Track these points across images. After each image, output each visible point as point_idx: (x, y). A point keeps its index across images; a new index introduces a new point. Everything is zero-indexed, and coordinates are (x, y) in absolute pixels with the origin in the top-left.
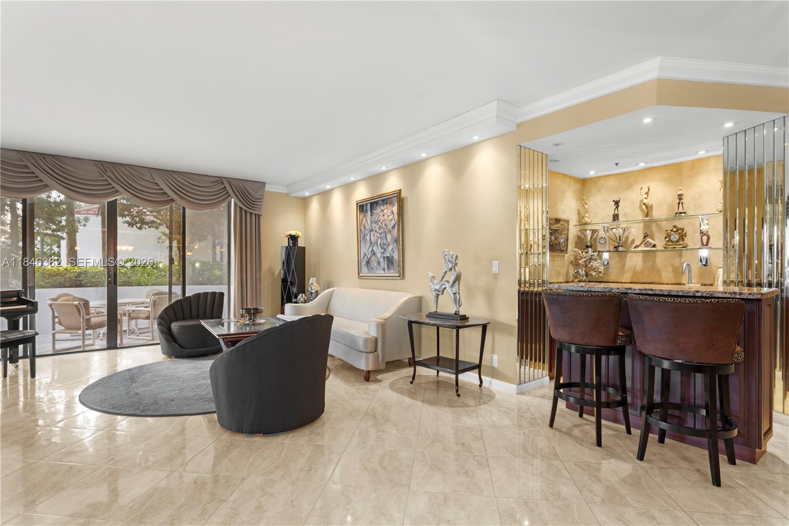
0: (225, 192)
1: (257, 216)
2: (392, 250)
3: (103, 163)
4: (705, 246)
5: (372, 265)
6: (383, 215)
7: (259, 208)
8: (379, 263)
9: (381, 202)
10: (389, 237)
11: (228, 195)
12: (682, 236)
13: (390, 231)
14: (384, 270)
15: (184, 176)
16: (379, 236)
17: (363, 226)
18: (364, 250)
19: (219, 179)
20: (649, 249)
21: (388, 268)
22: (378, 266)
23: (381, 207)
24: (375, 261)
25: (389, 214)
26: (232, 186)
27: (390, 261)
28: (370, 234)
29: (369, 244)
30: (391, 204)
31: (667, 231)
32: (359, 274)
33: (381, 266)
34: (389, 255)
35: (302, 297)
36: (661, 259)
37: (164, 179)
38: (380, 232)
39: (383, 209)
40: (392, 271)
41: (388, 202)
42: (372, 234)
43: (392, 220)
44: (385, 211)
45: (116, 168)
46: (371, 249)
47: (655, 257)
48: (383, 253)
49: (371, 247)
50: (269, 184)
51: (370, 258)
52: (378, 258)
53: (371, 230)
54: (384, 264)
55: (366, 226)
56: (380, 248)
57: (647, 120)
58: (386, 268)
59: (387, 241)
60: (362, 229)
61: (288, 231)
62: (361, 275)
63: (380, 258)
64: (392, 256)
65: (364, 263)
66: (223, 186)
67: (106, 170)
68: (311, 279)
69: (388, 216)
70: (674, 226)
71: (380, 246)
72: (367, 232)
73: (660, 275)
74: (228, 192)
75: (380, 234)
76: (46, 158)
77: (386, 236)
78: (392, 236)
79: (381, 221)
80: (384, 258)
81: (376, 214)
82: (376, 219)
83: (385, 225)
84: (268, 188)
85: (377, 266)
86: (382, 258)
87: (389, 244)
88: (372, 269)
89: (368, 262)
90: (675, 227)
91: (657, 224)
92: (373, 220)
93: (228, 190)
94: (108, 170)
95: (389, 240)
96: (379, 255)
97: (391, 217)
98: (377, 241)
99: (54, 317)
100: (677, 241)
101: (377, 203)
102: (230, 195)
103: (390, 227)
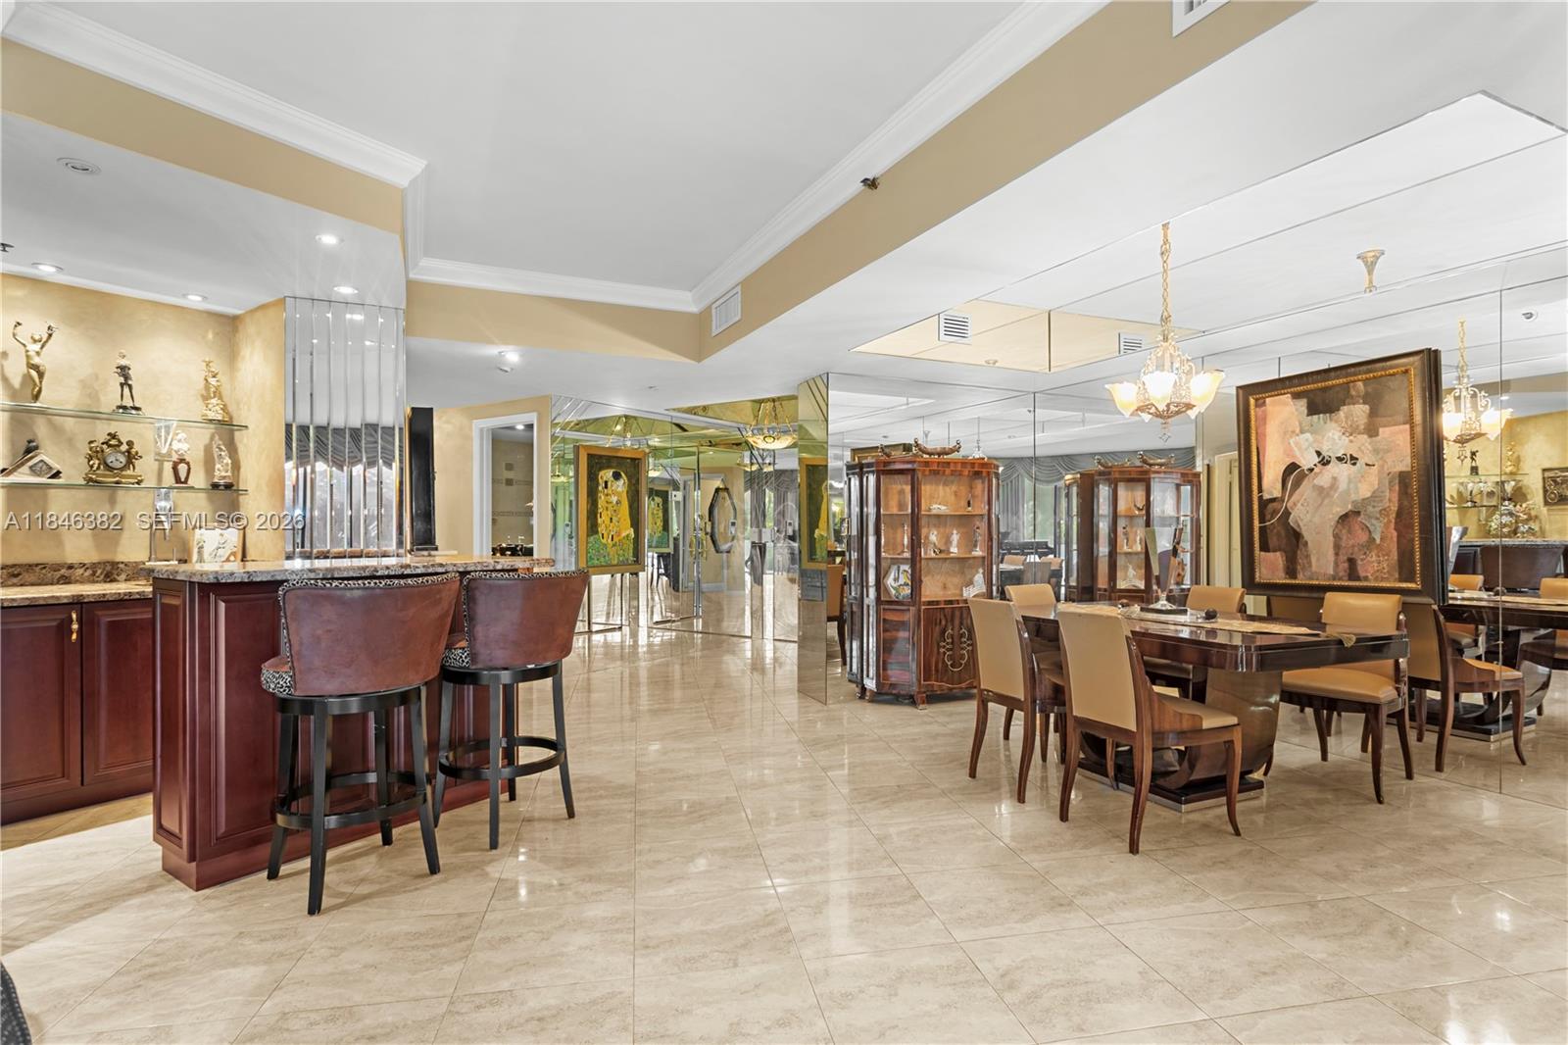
4: (182, 483)
12: (131, 457)
20: (44, 480)
31: (91, 442)
36: (60, 506)
47: (45, 498)
57: (329, 240)
70: (109, 434)
73: (60, 544)
90: (113, 436)
91: (50, 421)
100: (122, 469)
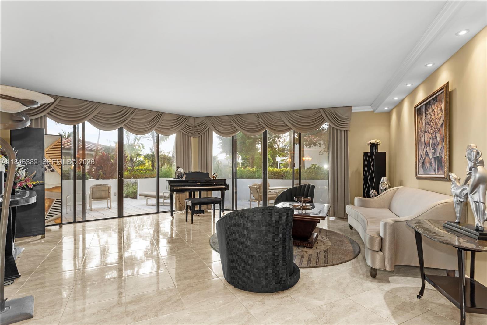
0: (322, 118)
1: (345, 132)
2: (441, 150)
3: (258, 114)
5: (426, 165)
6: (434, 115)
7: (347, 126)
8: (431, 164)
9: (432, 101)
10: (438, 136)
11: (324, 120)
13: (439, 131)
14: (435, 171)
15: (296, 113)
16: (430, 136)
17: (420, 128)
18: (420, 152)
19: (318, 110)
21: (438, 169)
22: (431, 168)
23: (433, 106)
24: (428, 162)
25: (439, 112)
26: (326, 113)
27: (439, 160)
28: (424, 136)
29: (424, 145)
30: (440, 101)
32: (416, 175)
33: (433, 167)
34: (438, 155)
35: (373, 192)
37: (286, 117)
38: (432, 132)
39: (434, 108)
40: (441, 172)
41: (438, 100)
42: (425, 135)
43: (441, 118)
44: (436, 110)
45: (263, 115)
46: (425, 151)
48: (434, 153)
49: (425, 147)
50: (355, 106)
51: (425, 159)
52: (430, 159)
53: (425, 132)
54: (435, 165)
55: (422, 128)
56: (431, 148)
58: (436, 169)
59: (437, 141)
60: (419, 131)
61: (370, 140)
62: (418, 175)
63: (432, 158)
64: (441, 156)
65: (420, 165)
66: (321, 114)
67: (259, 117)
68: (382, 178)
69: (438, 115)
71: (432, 146)
72: (422, 134)
74: (323, 118)
75: (432, 134)
76: (237, 116)
77: (436, 136)
78: (441, 135)
79: (433, 121)
80: (435, 158)
81: (429, 114)
82: (429, 119)
83: (436, 124)
84: (354, 110)
85: (429, 167)
86: (433, 159)
87: (438, 144)
88: (426, 169)
89: (423, 163)
92: (427, 121)
93: (323, 117)
94: (260, 118)
95: (438, 139)
96: (431, 155)
97: (440, 115)
98: (430, 142)
99: (251, 193)
101: (429, 103)
102: (325, 120)
103: (439, 125)
